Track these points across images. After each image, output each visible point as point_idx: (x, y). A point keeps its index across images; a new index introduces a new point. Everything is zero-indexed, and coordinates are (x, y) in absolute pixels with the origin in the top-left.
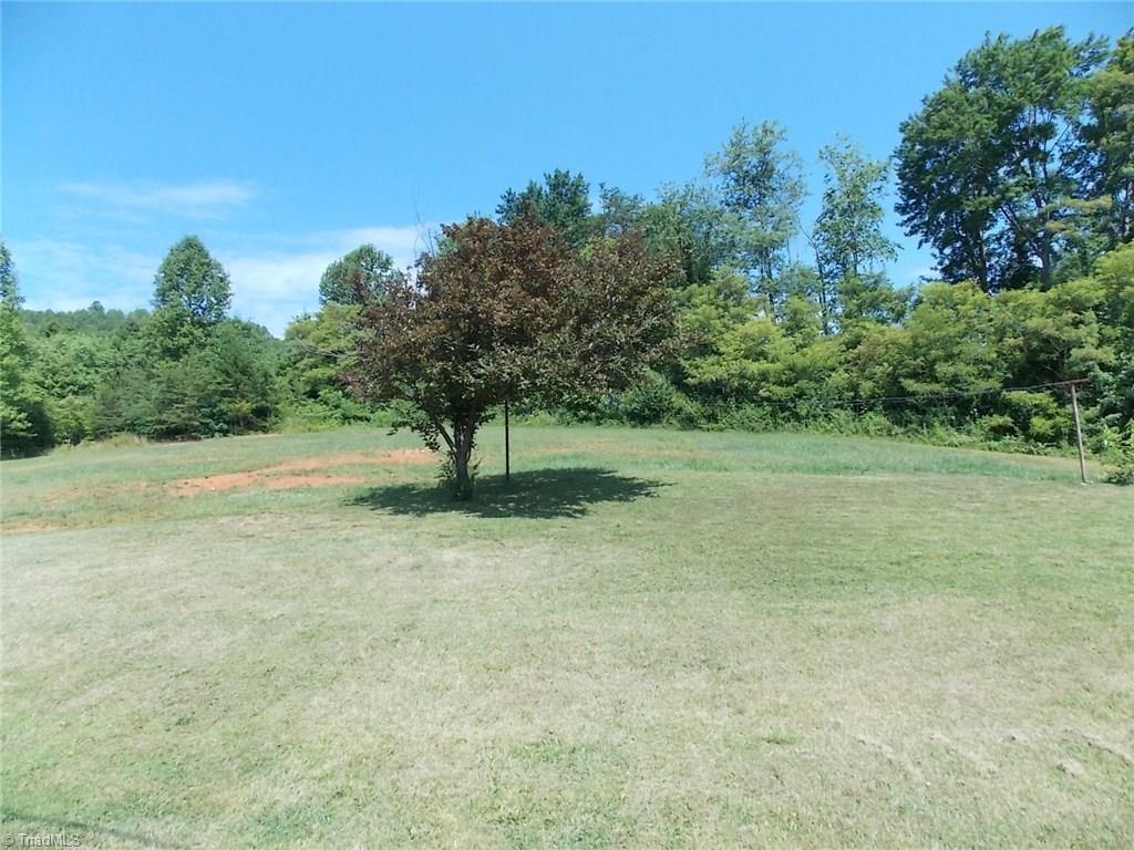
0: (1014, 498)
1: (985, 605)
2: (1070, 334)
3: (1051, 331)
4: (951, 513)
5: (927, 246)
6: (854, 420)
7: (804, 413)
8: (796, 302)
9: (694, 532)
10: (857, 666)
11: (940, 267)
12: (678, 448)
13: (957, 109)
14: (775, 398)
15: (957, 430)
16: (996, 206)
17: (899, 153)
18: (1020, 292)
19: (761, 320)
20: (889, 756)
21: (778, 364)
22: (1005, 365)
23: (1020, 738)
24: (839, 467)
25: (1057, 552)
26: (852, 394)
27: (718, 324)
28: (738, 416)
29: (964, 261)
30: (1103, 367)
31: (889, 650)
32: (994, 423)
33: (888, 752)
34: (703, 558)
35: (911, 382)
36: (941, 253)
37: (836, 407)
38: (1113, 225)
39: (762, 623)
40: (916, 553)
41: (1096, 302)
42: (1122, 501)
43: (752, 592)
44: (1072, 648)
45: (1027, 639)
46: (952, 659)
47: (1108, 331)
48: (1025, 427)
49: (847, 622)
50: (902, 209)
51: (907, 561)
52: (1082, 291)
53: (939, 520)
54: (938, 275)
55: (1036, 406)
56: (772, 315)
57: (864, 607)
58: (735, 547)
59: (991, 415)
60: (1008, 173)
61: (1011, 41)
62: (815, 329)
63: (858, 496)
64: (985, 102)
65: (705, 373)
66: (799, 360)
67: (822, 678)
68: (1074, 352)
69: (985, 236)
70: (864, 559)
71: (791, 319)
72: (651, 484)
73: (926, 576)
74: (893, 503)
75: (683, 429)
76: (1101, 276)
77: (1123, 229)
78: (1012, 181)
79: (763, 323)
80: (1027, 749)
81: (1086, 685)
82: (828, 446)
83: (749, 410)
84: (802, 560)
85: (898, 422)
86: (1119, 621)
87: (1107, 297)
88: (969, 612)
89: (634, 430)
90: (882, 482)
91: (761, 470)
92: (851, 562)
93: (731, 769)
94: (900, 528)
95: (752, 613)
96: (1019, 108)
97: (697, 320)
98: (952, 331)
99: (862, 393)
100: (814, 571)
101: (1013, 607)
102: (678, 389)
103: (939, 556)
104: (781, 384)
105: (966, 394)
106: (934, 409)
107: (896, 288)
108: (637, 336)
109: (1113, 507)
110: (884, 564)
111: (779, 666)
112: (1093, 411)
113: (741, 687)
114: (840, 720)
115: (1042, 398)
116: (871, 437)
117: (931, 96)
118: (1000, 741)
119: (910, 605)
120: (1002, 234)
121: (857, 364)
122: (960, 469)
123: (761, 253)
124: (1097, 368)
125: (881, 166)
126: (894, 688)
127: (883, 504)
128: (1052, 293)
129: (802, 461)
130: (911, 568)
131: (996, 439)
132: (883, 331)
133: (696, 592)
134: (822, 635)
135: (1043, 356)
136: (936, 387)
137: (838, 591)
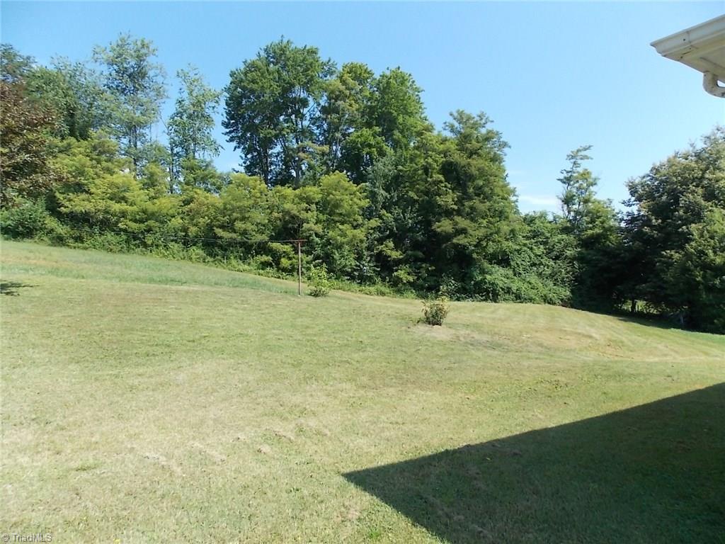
0: (265, 302)
1: (239, 364)
2: (304, 215)
3: (295, 212)
4: (230, 310)
5: (239, 151)
6: (183, 251)
7: (149, 242)
8: (154, 168)
9: (46, 322)
10: (154, 408)
11: (244, 165)
12: (45, 259)
13: (262, 74)
14: (130, 230)
15: (243, 262)
16: (276, 136)
17: (227, 90)
18: (283, 188)
19: (124, 175)
20: (163, 463)
21: (135, 207)
22: (272, 228)
23: (242, 438)
24: (167, 280)
25: (281, 332)
26: (184, 234)
27: (91, 172)
28: (100, 240)
29: (257, 165)
30: (317, 235)
31: (178, 395)
32: (263, 260)
33: (163, 461)
34: (49, 342)
35: (221, 230)
36: (246, 157)
37: (172, 241)
38: (329, 162)
39: (89, 386)
40: (205, 335)
41: (317, 200)
42: (314, 305)
43: (86, 365)
44: (278, 384)
45: (257, 381)
46: (214, 397)
47: (321, 216)
48: (278, 263)
49: (153, 380)
50: (226, 125)
51: (199, 340)
52: (311, 193)
53: (223, 314)
54: (242, 169)
55: (284, 252)
56: (134, 173)
57: (166, 370)
58: (78, 333)
59: (262, 255)
60: (285, 120)
61: (293, 46)
62: (164, 188)
63: (176, 299)
64: (276, 75)
65: (76, 205)
66: (150, 207)
67: (127, 420)
68: (305, 225)
69: (270, 153)
70: (172, 339)
71: (149, 178)
72: (13, 285)
73: (208, 348)
74: (197, 304)
75: (53, 245)
76: (321, 188)
77: (333, 165)
78: (286, 125)
79: (127, 177)
80: (245, 443)
81: (281, 403)
82: (163, 266)
83: (110, 236)
84: (129, 341)
85: (210, 255)
86: (302, 367)
87: (322, 198)
88: (229, 368)
89: (6, 242)
90: (193, 290)
91: (111, 279)
92: (163, 341)
93: (39, 497)
94: (199, 319)
95: (82, 379)
96: (293, 86)
97: (73, 165)
98: (246, 203)
99: (190, 234)
100: (136, 348)
101: (253, 364)
102: (51, 215)
103: (218, 336)
104: (136, 221)
105: (250, 241)
106: (231, 248)
107: (219, 172)
108: (9, 166)
109: (310, 308)
110: (185, 342)
111: (97, 415)
112: (310, 258)
113: (62, 435)
114: (135, 446)
115: (287, 248)
116: (193, 262)
117: (249, 61)
118: (231, 441)
119: (196, 366)
120: (278, 153)
121: (189, 215)
122: (240, 285)
123: (130, 129)
124: (314, 235)
125: (216, 94)
126: (176, 419)
127: (191, 304)
128: (297, 192)
129: (141, 275)
130: (200, 344)
131: (263, 269)
132: (208, 197)
133: (38, 367)
134: (134, 391)
135: (290, 225)
136: (234, 235)
137: (151, 360)
